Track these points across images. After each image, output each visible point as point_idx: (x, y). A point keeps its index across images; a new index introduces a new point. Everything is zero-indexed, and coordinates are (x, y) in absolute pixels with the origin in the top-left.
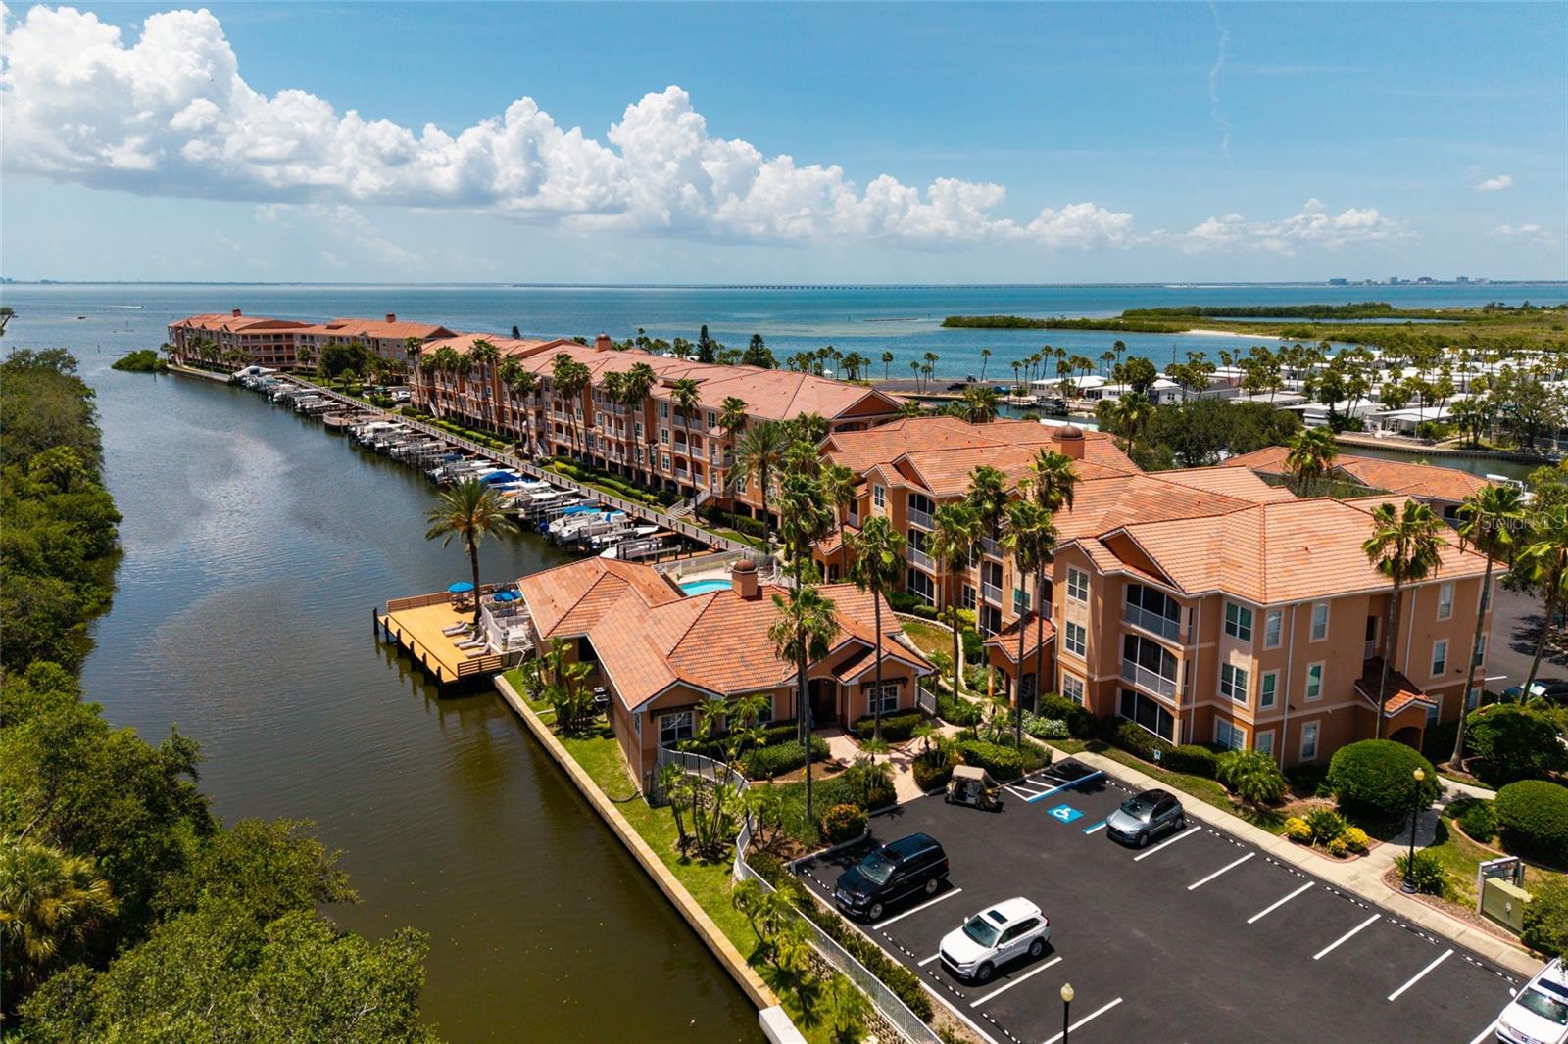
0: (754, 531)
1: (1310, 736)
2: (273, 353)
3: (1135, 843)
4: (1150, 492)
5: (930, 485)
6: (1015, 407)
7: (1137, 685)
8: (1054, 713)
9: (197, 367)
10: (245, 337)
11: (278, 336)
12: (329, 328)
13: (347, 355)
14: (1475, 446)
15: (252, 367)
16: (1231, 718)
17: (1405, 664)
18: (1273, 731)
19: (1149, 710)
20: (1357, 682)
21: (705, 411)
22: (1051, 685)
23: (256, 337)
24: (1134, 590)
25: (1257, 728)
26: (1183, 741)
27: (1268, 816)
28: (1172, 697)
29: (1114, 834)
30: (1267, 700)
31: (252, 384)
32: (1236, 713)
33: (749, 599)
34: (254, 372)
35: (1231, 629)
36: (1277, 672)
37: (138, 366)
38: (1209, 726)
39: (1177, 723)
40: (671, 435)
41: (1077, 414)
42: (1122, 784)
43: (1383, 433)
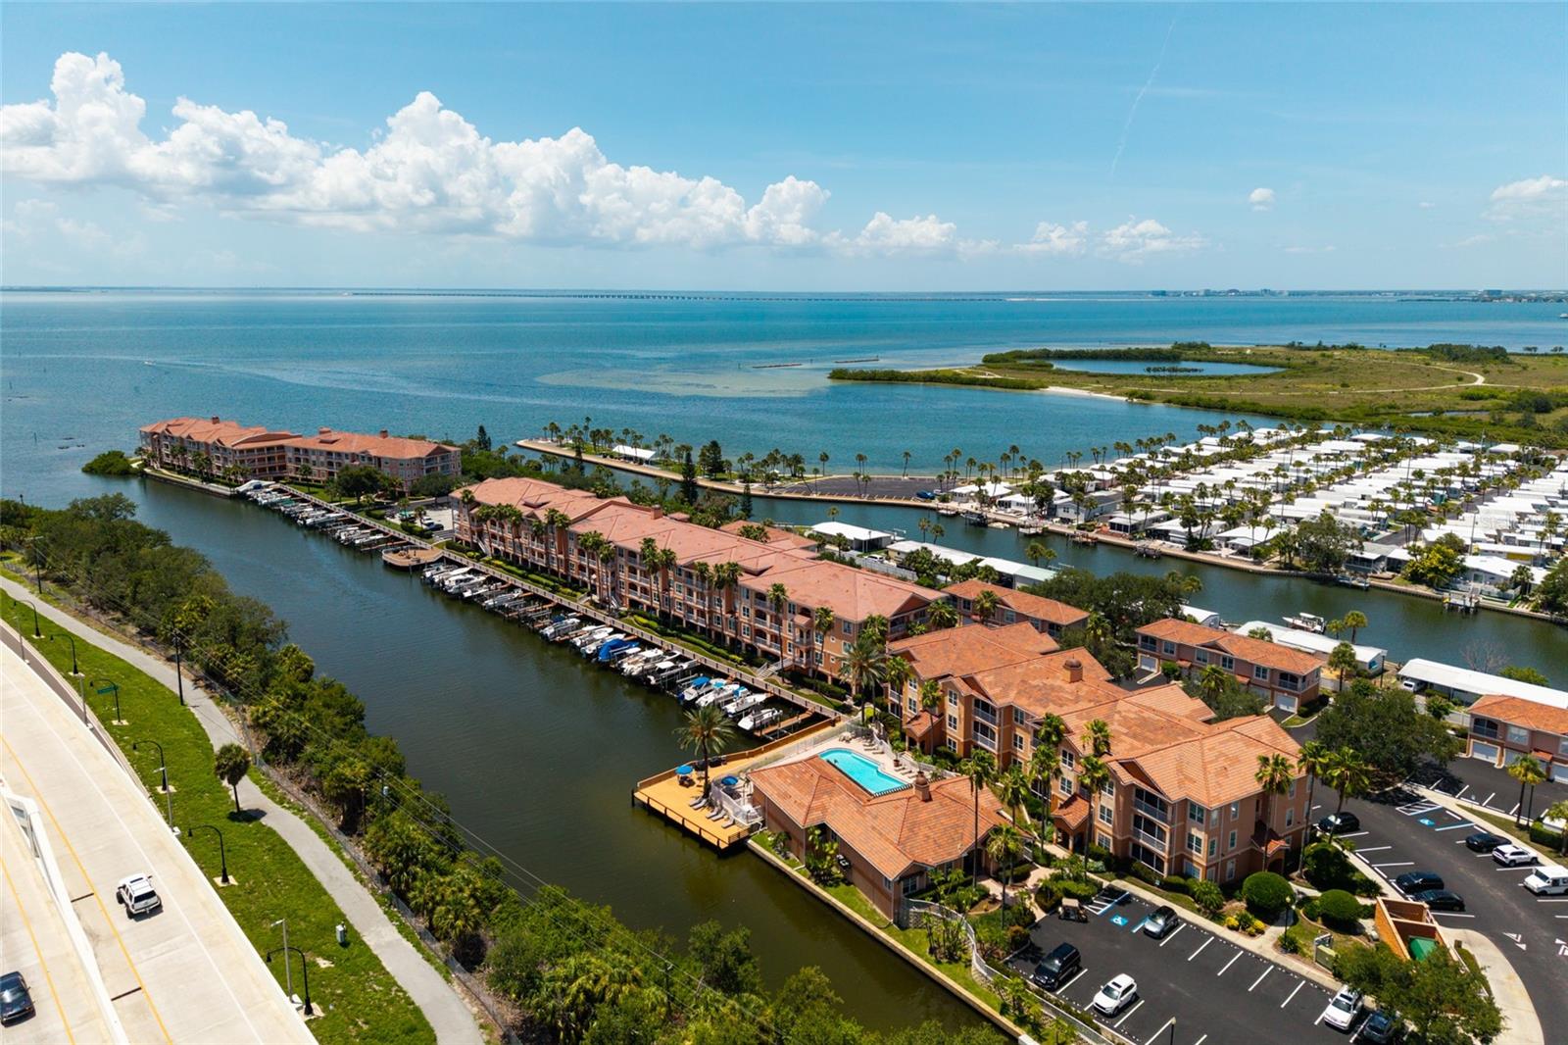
0: (832, 694)
1: (1230, 866)
2: (267, 465)
3: (1159, 937)
4: (1133, 716)
5: (993, 698)
6: (943, 515)
7: (1141, 841)
8: (1097, 857)
9: (179, 473)
10: (241, 451)
11: (269, 449)
12: (322, 442)
13: (364, 479)
14: (1289, 566)
15: (254, 482)
16: (1192, 861)
17: (1273, 823)
18: (1214, 868)
19: (1149, 855)
20: (1252, 837)
22: (1091, 839)
23: (249, 451)
24: (1140, 792)
25: (1207, 868)
26: (1169, 874)
27: (1217, 917)
28: (1163, 850)
29: (1146, 932)
30: (1212, 853)
31: (264, 502)
32: (1194, 858)
33: (926, 801)
34: (258, 487)
35: (1192, 816)
36: (1216, 839)
37: (115, 470)
38: (1181, 865)
39: (1166, 865)
40: (752, 612)
41: (995, 525)
42: (1142, 900)
43: (1226, 552)
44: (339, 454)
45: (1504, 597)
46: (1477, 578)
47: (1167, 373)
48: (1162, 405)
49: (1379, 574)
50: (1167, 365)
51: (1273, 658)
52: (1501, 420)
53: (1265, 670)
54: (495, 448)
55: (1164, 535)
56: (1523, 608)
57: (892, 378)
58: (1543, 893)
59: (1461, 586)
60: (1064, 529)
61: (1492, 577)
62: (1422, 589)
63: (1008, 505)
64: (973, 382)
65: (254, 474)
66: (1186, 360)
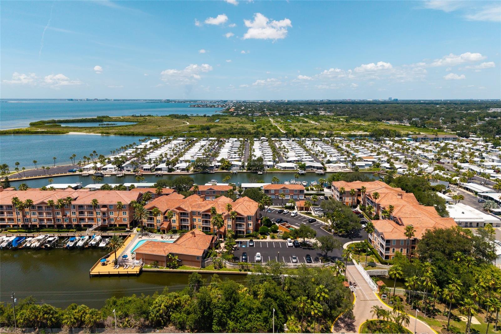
5: (187, 210)
7: (239, 229)
16: (250, 229)
19: (240, 232)
20: (256, 221)
21: (108, 205)
26: (246, 234)
27: (259, 238)
28: (244, 229)
30: (253, 225)
33: (195, 237)
35: (249, 219)
36: (253, 222)
38: (248, 231)
40: (77, 213)
41: (106, 176)
42: (244, 241)
43: (179, 171)
45: (241, 169)
46: (234, 167)
48: (113, 135)
49: (215, 169)
51: (224, 188)
52: (204, 132)
53: (223, 192)
55: (160, 169)
56: (245, 171)
58: (294, 216)
59: (232, 169)
60: (129, 173)
61: (237, 166)
62: (225, 171)
63: (106, 169)
66: (105, 121)
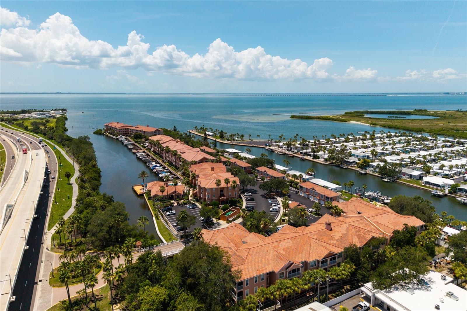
2: (125, 132)
9: (110, 134)
10: (119, 129)
11: (126, 129)
12: (136, 128)
13: (139, 134)
14: (332, 163)
15: (121, 136)
18: (209, 200)
20: (219, 196)
23: (121, 129)
29: (190, 208)
31: (120, 140)
35: (205, 191)
37: (98, 133)
38: (206, 200)
41: (276, 152)
44: (138, 130)
45: (375, 171)
47: (394, 118)
49: (352, 166)
50: (395, 116)
51: (274, 174)
53: (272, 176)
54: (177, 130)
57: (308, 118)
59: (368, 169)
63: (282, 147)
64: (333, 119)
65: (122, 134)
